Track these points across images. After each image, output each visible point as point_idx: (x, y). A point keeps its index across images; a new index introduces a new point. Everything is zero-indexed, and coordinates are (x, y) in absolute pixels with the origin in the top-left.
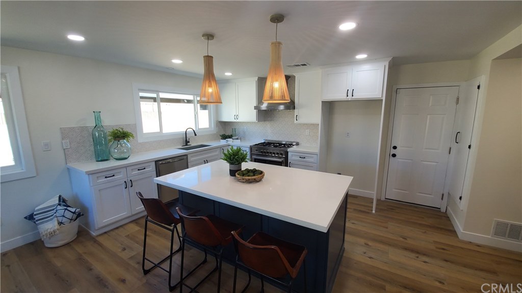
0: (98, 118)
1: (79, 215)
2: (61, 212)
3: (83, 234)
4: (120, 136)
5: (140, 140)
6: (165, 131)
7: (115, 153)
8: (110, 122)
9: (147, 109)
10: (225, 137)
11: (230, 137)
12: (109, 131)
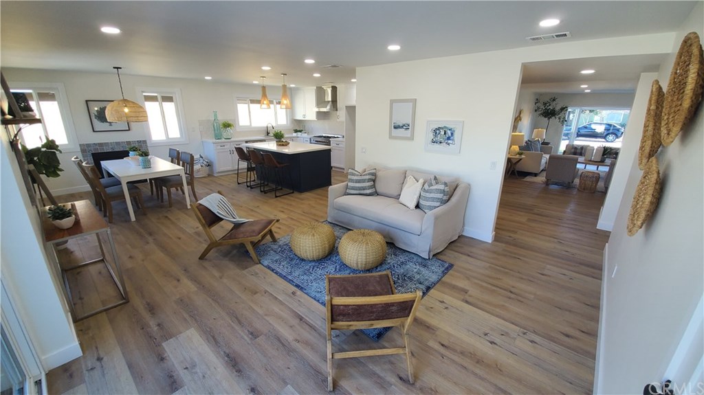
0: (216, 115)
1: (209, 165)
2: (202, 161)
3: (210, 175)
4: (227, 125)
5: (238, 130)
6: (253, 125)
7: (225, 135)
8: (222, 118)
9: (242, 108)
10: (296, 131)
11: (300, 131)
12: (221, 123)
